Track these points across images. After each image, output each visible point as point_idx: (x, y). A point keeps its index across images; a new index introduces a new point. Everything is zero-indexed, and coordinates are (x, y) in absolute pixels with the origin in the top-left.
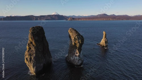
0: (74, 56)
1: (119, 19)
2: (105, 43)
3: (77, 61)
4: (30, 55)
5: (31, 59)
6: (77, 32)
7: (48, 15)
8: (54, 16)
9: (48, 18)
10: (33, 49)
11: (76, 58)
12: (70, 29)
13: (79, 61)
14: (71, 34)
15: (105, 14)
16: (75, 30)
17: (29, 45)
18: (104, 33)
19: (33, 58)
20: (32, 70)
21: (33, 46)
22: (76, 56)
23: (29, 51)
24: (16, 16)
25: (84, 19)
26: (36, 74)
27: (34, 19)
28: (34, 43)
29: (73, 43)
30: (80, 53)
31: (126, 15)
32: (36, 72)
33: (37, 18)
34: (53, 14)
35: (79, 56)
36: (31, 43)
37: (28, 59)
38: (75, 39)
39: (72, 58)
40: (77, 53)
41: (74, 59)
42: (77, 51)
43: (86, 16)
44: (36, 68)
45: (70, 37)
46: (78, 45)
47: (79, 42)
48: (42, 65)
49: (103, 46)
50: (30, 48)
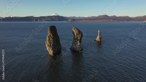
0: (77, 45)
1: (120, 20)
2: (100, 39)
3: (78, 48)
4: (50, 43)
5: (50, 45)
6: (78, 30)
7: (48, 16)
8: (54, 17)
9: (48, 19)
10: (51, 39)
11: (77, 46)
12: (74, 27)
13: (79, 48)
14: (74, 31)
15: (106, 15)
16: (77, 29)
17: (49, 37)
18: (99, 31)
19: (51, 45)
20: (51, 52)
21: (52, 37)
22: (78, 45)
23: (49, 41)
24: (14, 17)
25: (85, 21)
26: (53, 55)
27: (34, 20)
28: (52, 36)
29: (76, 37)
30: (80, 43)
31: (127, 16)
32: (54, 53)
33: (37, 19)
34: (53, 15)
35: (80, 45)
36: (50, 36)
37: (49, 45)
38: (77, 34)
39: (75, 47)
40: (78, 43)
41: (77, 47)
42: (79, 42)
43: (86, 17)
44: (53, 51)
45: (73, 33)
46: (79, 38)
47: (80, 36)
48: (56, 50)
49: (98, 41)
50: (49, 39)
